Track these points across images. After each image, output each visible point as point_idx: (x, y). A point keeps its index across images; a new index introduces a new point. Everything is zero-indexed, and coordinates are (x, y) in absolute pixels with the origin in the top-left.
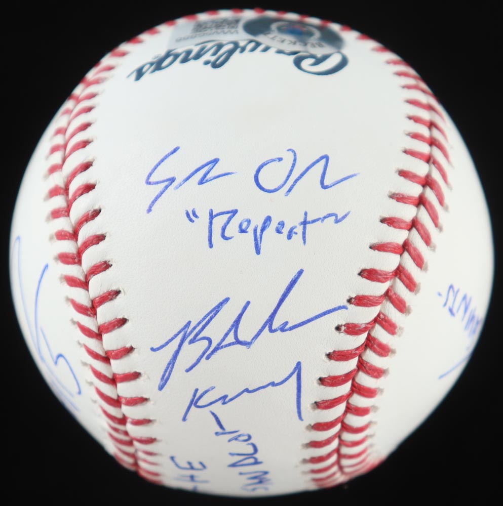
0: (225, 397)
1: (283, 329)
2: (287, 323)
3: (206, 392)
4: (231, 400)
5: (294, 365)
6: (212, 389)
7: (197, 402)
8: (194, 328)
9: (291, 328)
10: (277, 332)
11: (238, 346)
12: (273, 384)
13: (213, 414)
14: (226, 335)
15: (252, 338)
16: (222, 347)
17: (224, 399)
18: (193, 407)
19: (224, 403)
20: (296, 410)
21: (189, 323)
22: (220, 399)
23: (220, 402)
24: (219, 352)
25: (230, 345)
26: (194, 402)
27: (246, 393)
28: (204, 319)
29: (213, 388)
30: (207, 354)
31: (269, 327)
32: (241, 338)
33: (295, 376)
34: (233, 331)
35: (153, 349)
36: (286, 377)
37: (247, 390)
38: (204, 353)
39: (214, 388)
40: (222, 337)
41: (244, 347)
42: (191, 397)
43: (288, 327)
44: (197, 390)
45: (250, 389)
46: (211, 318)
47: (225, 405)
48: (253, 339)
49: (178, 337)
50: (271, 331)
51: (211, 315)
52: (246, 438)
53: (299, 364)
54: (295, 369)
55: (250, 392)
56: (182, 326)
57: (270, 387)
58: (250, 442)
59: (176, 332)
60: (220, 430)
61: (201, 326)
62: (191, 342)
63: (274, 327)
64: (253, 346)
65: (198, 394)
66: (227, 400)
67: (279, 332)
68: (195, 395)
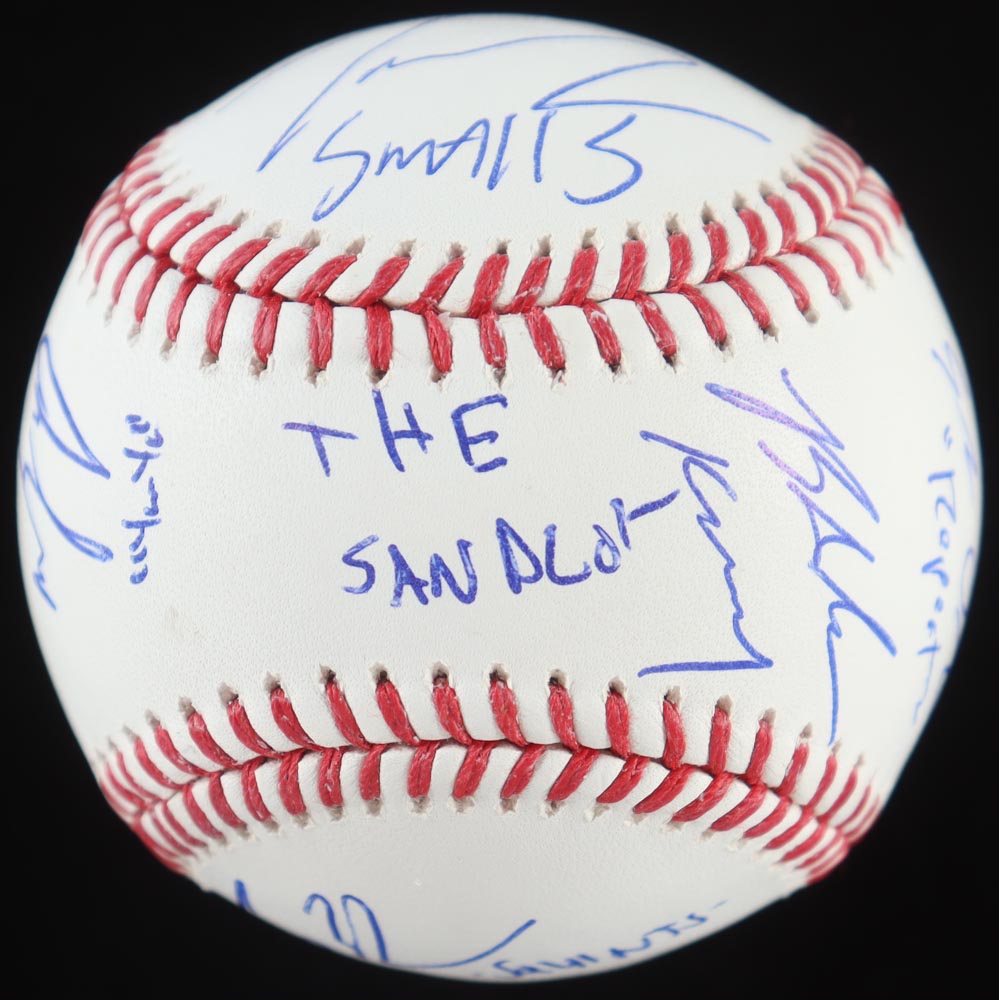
0: (715, 521)
1: (833, 629)
2: (839, 635)
3: (723, 483)
4: (709, 534)
5: (767, 655)
6: (730, 495)
7: (696, 463)
8: (835, 457)
9: (830, 644)
10: (828, 618)
11: (812, 545)
12: (738, 615)
13: (672, 497)
14: (830, 521)
15: (826, 571)
16: (811, 514)
17: (709, 519)
18: (685, 455)
19: (700, 518)
20: (670, 661)
21: (841, 447)
22: (709, 511)
23: (702, 511)
24: (802, 508)
25: (815, 528)
26: (695, 457)
27: (724, 562)
28: (849, 474)
29: (733, 496)
30: (797, 483)
31: (838, 602)
32: (827, 548)
33: (746, 657)
34: (836, 533)
35: (784, 373)
36: (749, 640)
37: (731, 564)
38: (799, 479)
39: (734, 500)
40: (827, 512)
41: (810, 556)
42: (707, 451)
43: (834, 637)
44: (724, 463)
45: (733, 572)
46: (851, 489)
47: (696, 522)
48: (823, 573)
49: (817, 424)
50: (832, 606)
51: (855, 488)
52: (608, 561)
53: (769, 663)
54: (761, 658)
55: (727, 571)
56: (835, 432)
57: (734, 610)
58: (594, 568)
59: (824, 420)
60: (628, 509)
61: (839, 469)
62: (813, 452)
63: (836, 611)
64: (811, 573)
65: (715, 467)
66: (709, 525)
67: (828, 621)
68: (711, 459)
